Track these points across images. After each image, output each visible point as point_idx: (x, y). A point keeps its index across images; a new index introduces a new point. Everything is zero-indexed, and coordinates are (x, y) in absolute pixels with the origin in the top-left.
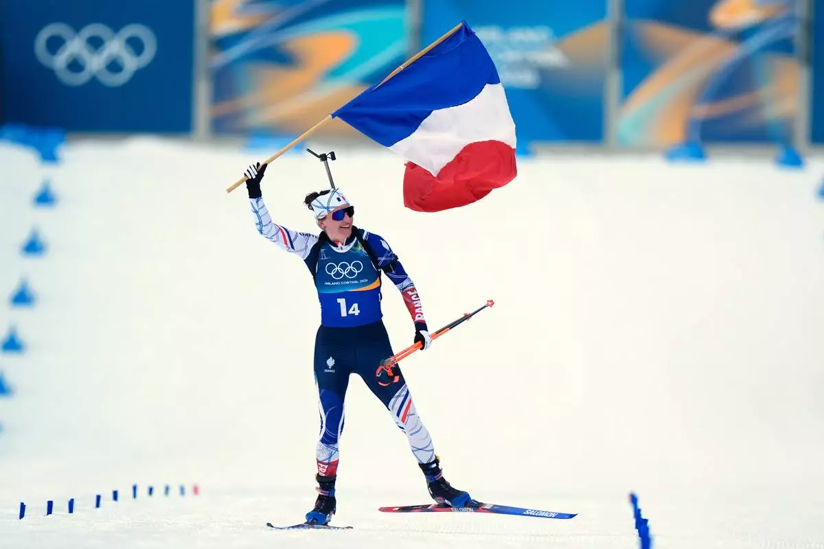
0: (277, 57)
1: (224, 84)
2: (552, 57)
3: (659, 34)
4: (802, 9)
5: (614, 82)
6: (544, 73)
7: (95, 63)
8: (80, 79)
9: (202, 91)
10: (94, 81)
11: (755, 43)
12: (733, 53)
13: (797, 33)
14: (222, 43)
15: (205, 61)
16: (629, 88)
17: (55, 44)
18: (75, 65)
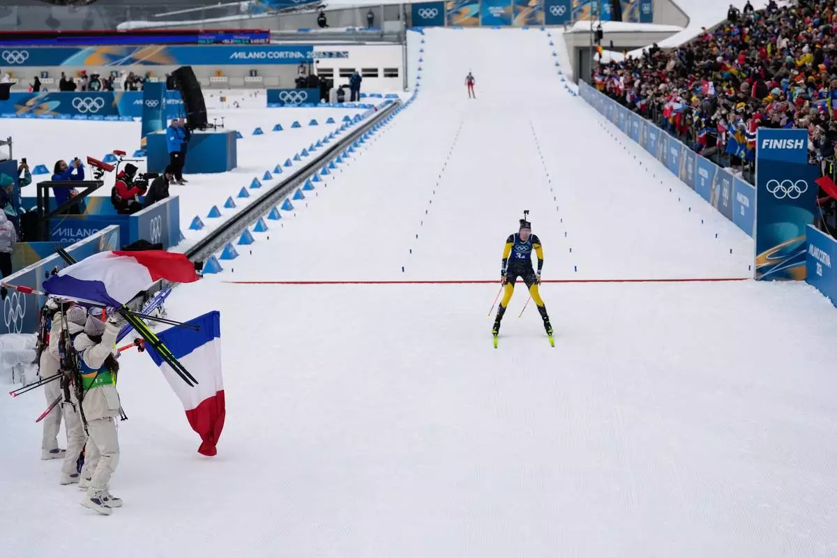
0: (458, 13)
1: (449, 17)
2: (503, 12)
3: (521, 8)
4: (543, 2)
5: (513, 15)
6: (502, 14)
7: (428, 15)
8: (426, 17)
9: (446, 19)
10: (428, 18)
11: (535, 8)
12: (532, 10)
13: (542, 6)
14: (448, 11)
15: (446, 14)
16: (516, 15)
17: (422, 12)
18: (425, 15)
